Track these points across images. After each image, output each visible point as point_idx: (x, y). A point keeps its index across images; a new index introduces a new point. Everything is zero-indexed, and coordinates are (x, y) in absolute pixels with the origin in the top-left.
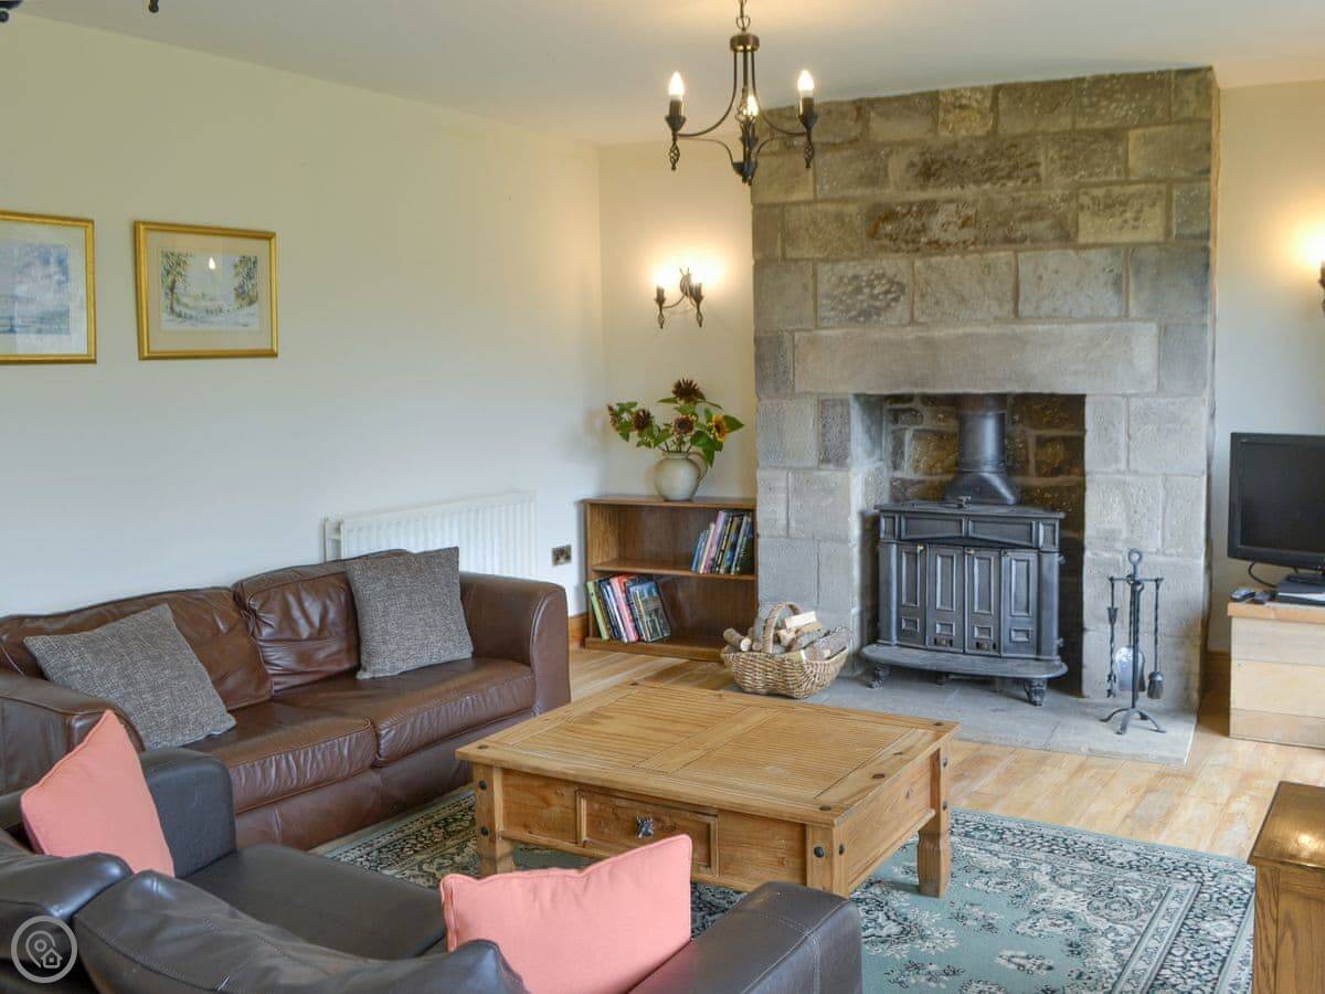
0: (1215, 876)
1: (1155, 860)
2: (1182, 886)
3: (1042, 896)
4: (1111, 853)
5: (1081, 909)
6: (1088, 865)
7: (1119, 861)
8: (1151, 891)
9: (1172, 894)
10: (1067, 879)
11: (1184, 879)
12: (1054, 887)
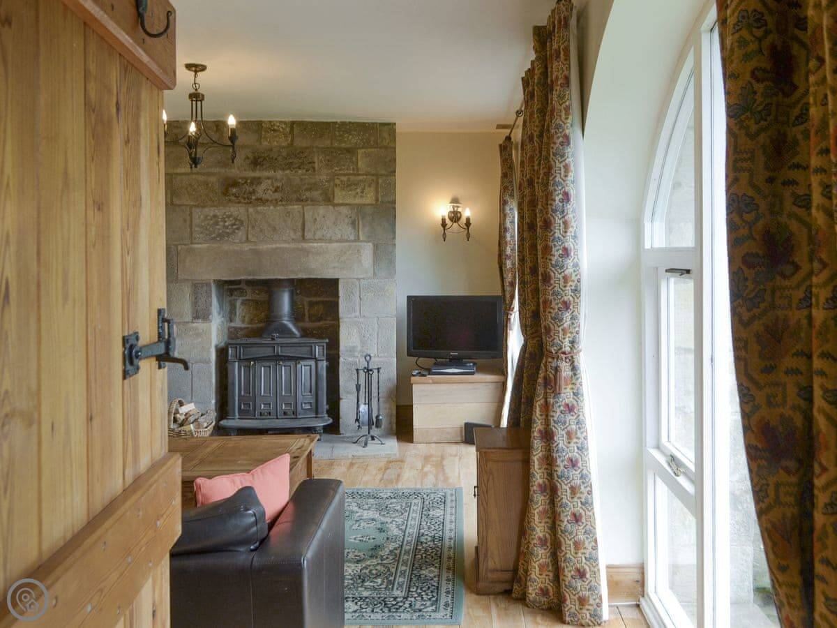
0: (428, 495)
1: (401, 494)
2: (416, 501)
3: (357, 514)
4: (381, 494)
5: (377, 516)
6: (372, 500)
7: (385, 496)
8: (404, 505)
9: (413, 504)
10: (366, 507)
11: (415, 498)
12: (362, 510)
